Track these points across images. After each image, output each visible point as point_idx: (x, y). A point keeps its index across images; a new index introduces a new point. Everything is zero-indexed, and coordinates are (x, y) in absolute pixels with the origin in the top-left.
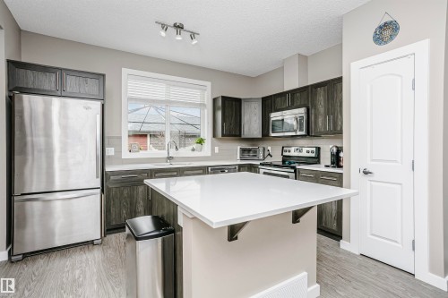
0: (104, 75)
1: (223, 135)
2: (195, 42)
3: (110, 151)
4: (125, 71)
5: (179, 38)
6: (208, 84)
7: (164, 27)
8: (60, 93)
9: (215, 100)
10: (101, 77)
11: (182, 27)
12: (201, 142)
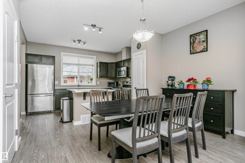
0: (54, 57)
1: (100, 77)
2: (85, 45)
3: (56, 83)
4: (62, 53)
5: (79, 44)
6: (95, 57)
7: (74, 41)
8: (40, 63)
9: (97, 63)
10: (53, 57)
11: (80, 41)
12: (92, 79)
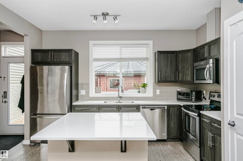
0: (71, 50)
2: (117, 22)
3: (83, 92)
4: (91, 43)
5: (105, 22)
6: (151, 42)
7: (96, 17)
8: (51, 63)
11: (108, 14)
12: (144, 86)
